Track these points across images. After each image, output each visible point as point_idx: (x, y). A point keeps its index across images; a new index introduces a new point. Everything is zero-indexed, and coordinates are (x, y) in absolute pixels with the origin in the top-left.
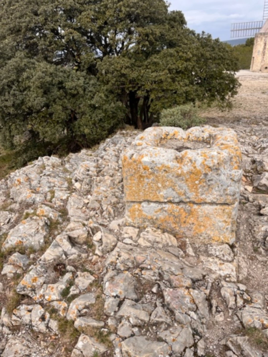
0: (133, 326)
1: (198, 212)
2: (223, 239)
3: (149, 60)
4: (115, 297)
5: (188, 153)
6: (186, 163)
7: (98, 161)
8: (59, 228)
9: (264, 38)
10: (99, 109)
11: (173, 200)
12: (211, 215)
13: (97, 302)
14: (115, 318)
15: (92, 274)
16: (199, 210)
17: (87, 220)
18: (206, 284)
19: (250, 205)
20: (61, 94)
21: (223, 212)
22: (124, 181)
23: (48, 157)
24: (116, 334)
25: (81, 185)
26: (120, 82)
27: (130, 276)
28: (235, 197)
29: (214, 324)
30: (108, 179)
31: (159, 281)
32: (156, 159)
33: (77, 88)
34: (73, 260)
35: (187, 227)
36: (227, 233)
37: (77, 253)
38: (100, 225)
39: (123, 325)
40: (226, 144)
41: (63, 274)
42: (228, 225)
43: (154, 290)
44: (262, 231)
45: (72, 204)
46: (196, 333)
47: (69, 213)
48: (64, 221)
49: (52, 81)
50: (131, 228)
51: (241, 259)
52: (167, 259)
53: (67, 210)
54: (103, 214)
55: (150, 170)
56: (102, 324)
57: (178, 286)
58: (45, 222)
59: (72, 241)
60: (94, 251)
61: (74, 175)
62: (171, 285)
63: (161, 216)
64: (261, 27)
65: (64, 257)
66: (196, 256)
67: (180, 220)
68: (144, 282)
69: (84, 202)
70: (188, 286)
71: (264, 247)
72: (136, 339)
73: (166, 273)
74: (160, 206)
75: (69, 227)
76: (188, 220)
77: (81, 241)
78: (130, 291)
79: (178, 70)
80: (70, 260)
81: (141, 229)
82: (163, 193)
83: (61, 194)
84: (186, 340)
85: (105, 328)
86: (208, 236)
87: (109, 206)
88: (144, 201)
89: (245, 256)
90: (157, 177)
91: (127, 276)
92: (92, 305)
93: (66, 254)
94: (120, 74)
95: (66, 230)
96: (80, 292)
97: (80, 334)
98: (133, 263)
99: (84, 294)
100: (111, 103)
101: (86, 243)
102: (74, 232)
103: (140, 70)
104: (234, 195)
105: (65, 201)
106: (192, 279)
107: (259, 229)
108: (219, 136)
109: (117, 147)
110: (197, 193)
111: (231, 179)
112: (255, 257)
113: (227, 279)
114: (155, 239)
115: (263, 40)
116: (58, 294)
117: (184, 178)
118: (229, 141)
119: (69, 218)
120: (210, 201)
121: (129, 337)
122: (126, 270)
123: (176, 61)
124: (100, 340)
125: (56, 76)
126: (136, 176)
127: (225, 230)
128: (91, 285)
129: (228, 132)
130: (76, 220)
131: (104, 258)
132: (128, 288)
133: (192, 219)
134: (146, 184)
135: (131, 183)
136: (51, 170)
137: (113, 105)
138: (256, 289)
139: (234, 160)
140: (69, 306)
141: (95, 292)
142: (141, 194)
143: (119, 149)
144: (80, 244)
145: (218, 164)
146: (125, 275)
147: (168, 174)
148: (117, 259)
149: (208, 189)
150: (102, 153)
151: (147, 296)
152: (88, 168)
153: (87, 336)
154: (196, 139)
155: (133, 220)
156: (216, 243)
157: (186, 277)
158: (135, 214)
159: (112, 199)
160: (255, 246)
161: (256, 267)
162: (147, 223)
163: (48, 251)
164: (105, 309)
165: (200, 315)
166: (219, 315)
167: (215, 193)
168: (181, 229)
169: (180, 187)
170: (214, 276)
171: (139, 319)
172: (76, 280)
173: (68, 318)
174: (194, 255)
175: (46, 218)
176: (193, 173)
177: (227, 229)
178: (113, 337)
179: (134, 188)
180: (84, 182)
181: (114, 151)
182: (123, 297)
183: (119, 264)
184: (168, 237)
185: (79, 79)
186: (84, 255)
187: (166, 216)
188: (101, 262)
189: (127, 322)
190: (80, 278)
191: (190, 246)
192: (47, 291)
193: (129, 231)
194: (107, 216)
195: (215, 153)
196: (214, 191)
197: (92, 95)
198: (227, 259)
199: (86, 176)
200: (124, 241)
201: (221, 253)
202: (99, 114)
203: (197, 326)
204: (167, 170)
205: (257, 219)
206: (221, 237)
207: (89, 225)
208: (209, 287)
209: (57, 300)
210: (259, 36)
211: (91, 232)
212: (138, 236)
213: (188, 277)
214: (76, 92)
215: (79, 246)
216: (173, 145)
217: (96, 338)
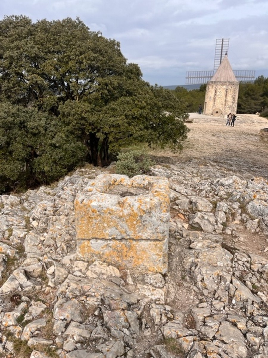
0: (77, 343)
1: (136, 247)
2: (157, 269)
3: (108, 106)
4: (63, 320)
5: (128, 199)
6: (126, 207)
7: (55, 200)
8: (16, 264)
9: (214, 86)
10: (60, 148)
11: (116, 237)
12: (147, 250)
13: (47, 325)
14: (62, 337)
15: (44, 302)
16: (137, 245)
17: (42, 256)
18: (139, 306)
19: (183, 240)
20: (22, 133)
21: (156, 247)
22: (76, 221)
23: (6, 195)
24: (62, 349)
25: (38, 223)
26: (80, 124)
27: (77, 302)
28: (164, 235)
29: (143, 338)
30: (64, 218)
31: (101, 305)
32: (102, 204)
33: (39, 128)
34: (28, 291)
35: (128, 260)
36: (160, 264)
37: (32, 286)
38: (54, 260)
39: (68, 342)
40: (159, 192)
41: (18, 304)
42: (160, 257)
43: (96, 313)
44: (189, 262)
45: (29, 241)
46: (127, 345)
47: (26, 250)
48: (20, 257)
49: (14, 120)
50: (81, 262)
51: (170, 285)
52: (109, 287)
53: (24, 247)
54: (57, 251)
55: (97, 213)
56: (51, 342)
57: (116, 308)
58: (3, 258)
59: (28, 275)
60: (47, 283)
61: (32, 214)
62: (110, 308)
63: (107, 251)
64: (212, 76)
65: (20, 289)
66: (134, 285)
67: (122, 254)
68: (88, 307)
69: (40, 239)
70: (124, 308)
71: (189, 275)
72: (78, 352)
73: (106, 299)
74: (106, 243)
75: (25, 262)
76: (128, 254)
77: (36, 274)
78: (76, 315)
79: (134, 116)
80: (25, 291)
81: (90, 263)
82: (108, 231)
83: (18, 233)
84: (118, 350)
85: (53, 345)
86: (145, 267)
87: (63, 243)
88: (93, 238)
89: (174, 284)
90: (103, 218)
91: (75, 302)
92: (43, 327)
93: (21, 286)
94: (80, 118)
95: (22, 265)
96: (33, 318)
97: (32, 350)
98: (80, 291)
99: (36, 319)
100: (72, 142)
101: (40, 276)
102: (30, 267)
103: (99, 114)
104: (163, 233)
105: (23, 239)
106: (128, 303)
107: (187, 260)
108: (155, 185)
109: (74, 187)
110: (135, 231)
111: (161, 220)
112: (182, 283)
113: (157, 302)
114: (101, 271)
115: (214, 88)
116: (14, 321)
117: (125, 219)
118: (162, 189)
119: (26, 254)
120: (145, 238)
121: (73, 350)
122: (74, 298)
123: (132, 108)
124: (49, 354)
125: (18, 116)
126: (86, 218)
127: (158, 262)
128: (43, 312)
129: (163, 181)
130: (32, 256)
131: (56, 289)
132: (74, 313)
133: (132, 253)
134: (94, 224)
135: (82, 223)
136: (10, 208)
137: (73, 144)
138: (179, 309)
139: (163, 205)
140: (23, 330)
141: (46, 317)
142: (90, 232)
143: (76, 189)
144: (34, 277)
145: (150, 208)
146: (72, 302)
147: (112, 216)
148: (67, 288)
149: (143, 228)
150: (60, 192)
151: (90, 318)
152: (45, 208)
153: (38, 352)
154: (138, 186)
155: (83, 255)
156: (151, 273)
157: (123, 301)
158: (84, 250)
159: (66, 237)
160: (183, 274)
161: (182, 291)
162: (95, 258)
163: (6, 284)
164: (54, 330)
165: (132, 331)
166: (147, 331)
167: (149, 231)
168: (123, 262)
169: (121, 226)
170: (146, 300)
171: (81, 336)
172: (30, 309)
173: (23, 339)
174: (133, 283)
175: (4, 255)
176: (132, 215)
177: (160, 261)
178: (59, 351)
179: (84, 228)
180: (41, 221)
181: (71, 190)
182: (70, 320)
183: (68, 293)
184: (112, 269)
185: (41, 120)
186: (38, 287)
187: (111, 251)
188: (53, 292)
189: (71, 339)
190: (33, 307)
191: (130, 275)
192: (5, 318)
193: (79, 265)
194: (60, 252)
195: (148, 200)
196: (147, 229)
197: (53, 135)
198: (159, 286)
199: (43, 215)
200: (74, 274)
201: (154, 281)
202: (59, 153)
203: (129, 340)
204: (111, 212)
205: (187, 252)
206: (155, 267)
207: (44, 260)
208: (142, 309)
209: (13, 326)
210: (210, 84)
211: (45, 267)
212: (87, 269)
213: (125, 302)
214: (37, 132)
215: (34, 279)
216: (119, 190)
217: (45, 353)
